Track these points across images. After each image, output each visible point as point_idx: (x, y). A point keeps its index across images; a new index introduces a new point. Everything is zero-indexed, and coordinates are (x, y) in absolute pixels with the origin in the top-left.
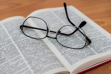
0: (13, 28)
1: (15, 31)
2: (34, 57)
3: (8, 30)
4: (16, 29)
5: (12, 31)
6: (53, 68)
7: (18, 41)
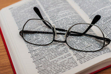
0: (49, 4)
1: (52, 8)
2: (76, 40)
3: (44, 7)
4: (52, 6)
5: (48, 8)
6: (99, 55)
7: (56, 21)
